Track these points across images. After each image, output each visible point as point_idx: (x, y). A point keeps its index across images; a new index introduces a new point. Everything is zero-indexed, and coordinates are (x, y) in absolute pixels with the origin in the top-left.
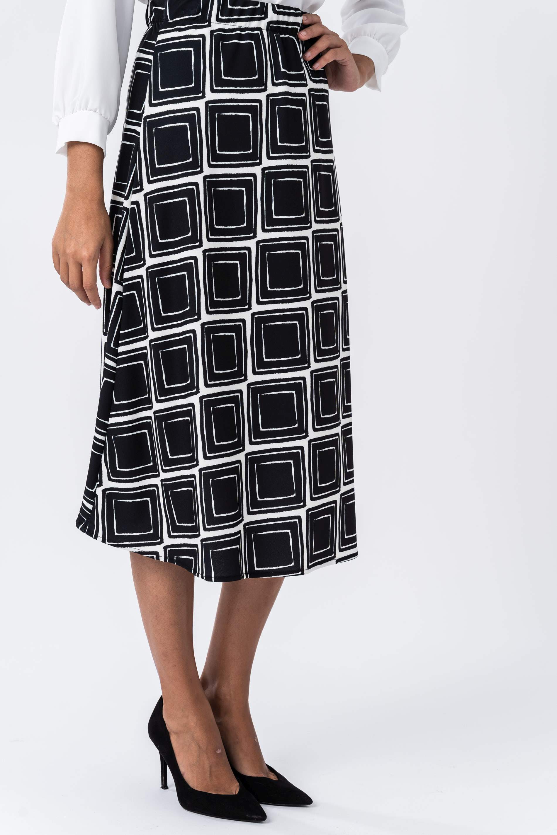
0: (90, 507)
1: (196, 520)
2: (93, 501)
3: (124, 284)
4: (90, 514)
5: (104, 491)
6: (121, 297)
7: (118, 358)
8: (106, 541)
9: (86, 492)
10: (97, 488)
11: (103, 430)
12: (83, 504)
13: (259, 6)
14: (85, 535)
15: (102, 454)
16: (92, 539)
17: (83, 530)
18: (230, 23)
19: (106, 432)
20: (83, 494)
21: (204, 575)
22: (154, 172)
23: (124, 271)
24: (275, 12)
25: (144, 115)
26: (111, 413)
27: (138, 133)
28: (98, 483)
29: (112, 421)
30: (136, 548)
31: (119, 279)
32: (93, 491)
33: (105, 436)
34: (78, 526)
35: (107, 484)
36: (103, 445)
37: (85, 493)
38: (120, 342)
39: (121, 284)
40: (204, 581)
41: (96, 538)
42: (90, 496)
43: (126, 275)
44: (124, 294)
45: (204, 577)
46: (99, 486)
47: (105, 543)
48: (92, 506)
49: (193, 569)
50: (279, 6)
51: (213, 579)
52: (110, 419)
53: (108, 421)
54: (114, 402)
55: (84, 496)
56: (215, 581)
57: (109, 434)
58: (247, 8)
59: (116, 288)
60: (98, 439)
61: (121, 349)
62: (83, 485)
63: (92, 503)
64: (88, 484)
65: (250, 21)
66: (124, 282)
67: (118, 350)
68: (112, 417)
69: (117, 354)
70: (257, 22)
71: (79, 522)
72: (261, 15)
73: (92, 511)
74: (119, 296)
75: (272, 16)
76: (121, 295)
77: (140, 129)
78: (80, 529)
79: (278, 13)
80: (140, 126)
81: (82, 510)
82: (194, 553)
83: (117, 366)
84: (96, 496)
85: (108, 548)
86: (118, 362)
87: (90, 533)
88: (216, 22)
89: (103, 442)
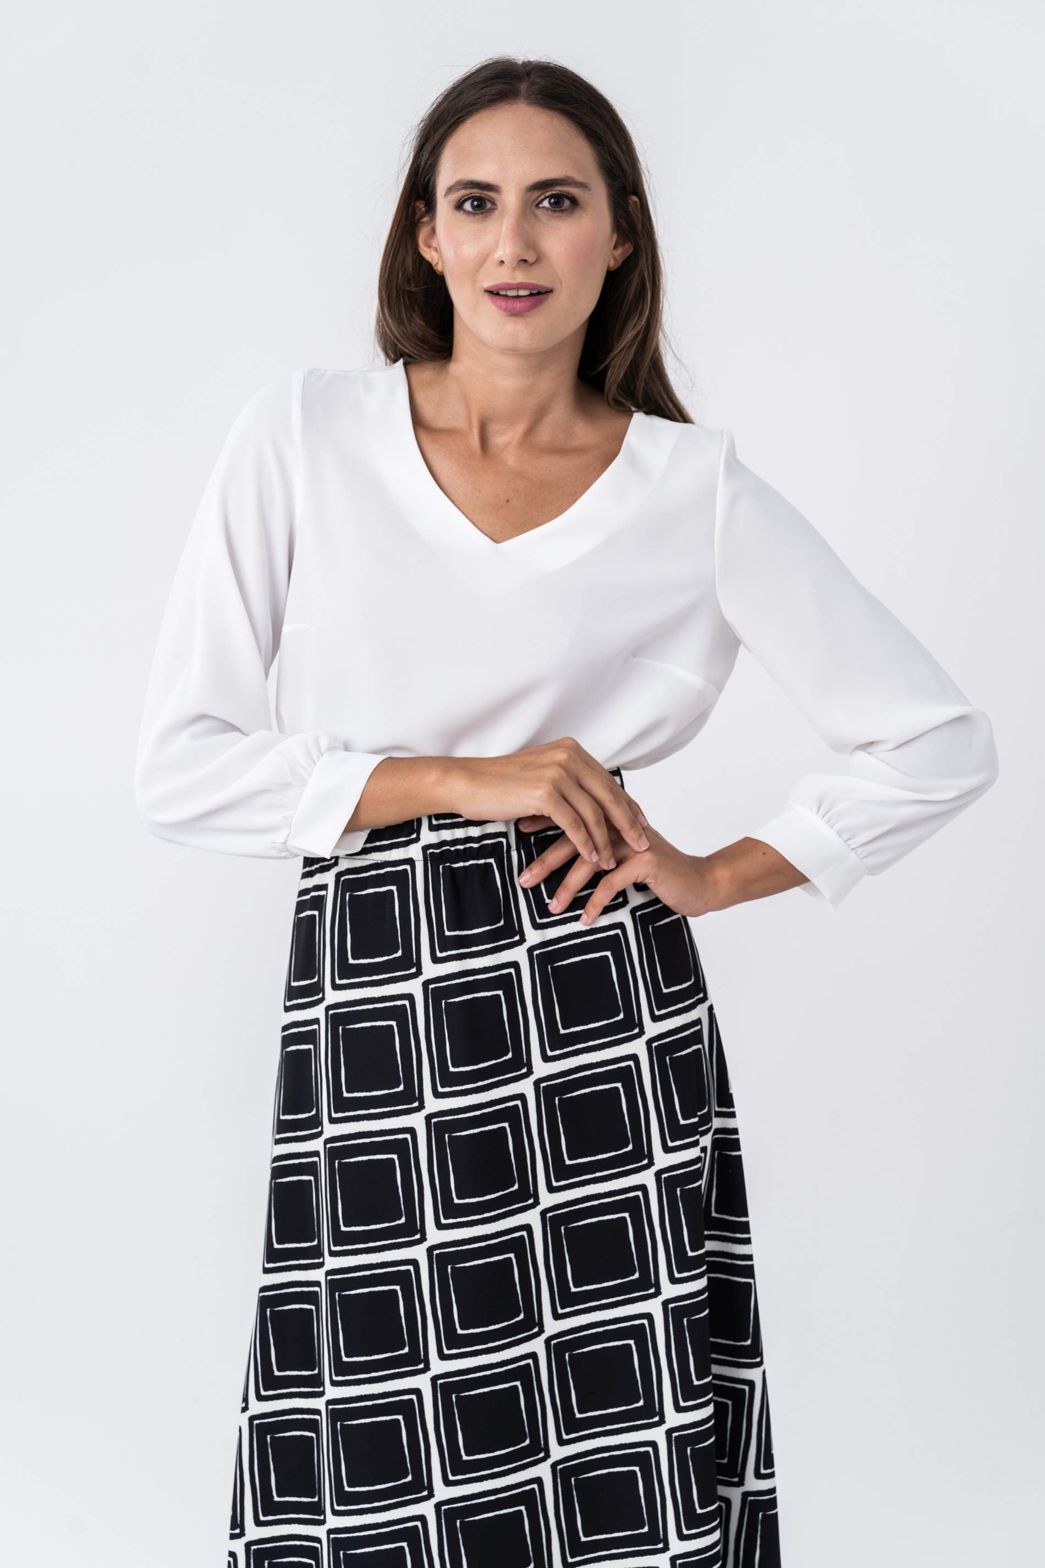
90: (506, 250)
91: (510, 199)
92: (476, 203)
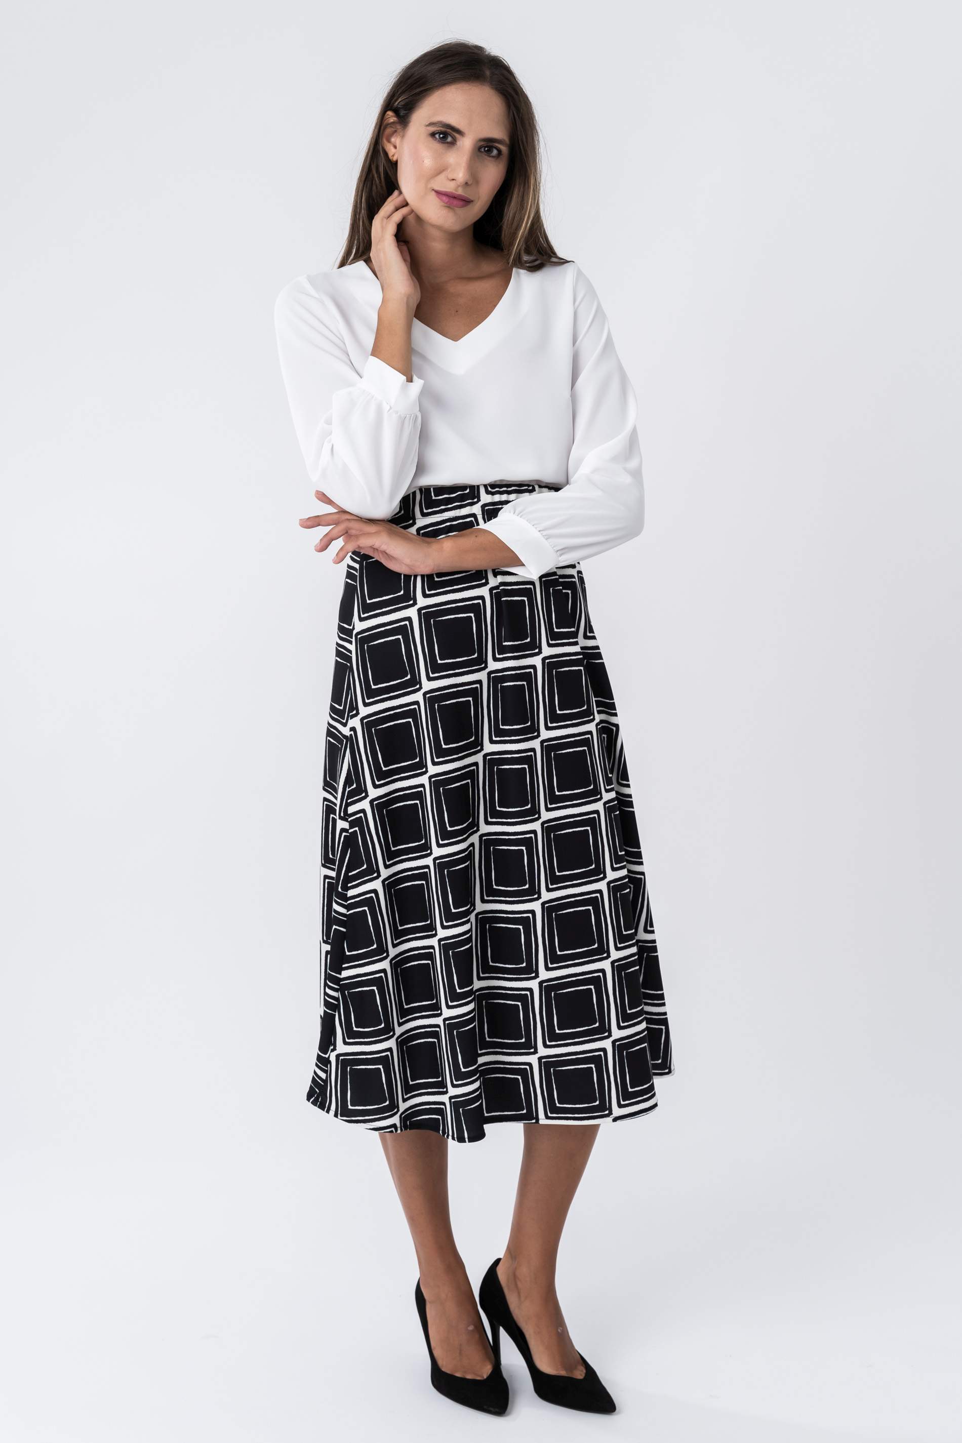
0: (323, 1075)
1: (443, 1075)
2: (327, 1069)
3: (349, 820)
4: (323, 1084)
5: (338, 1056)
6: (347, 835)
7: (348, 902)
8: (339, 1115)
9: (319, 1058)
10: (332, 1053)
11: (335, 985)
12: (315, 1072)
13: (468, 491)
14: (316, 1108)
15: (336, 1012)
16: (324, 1113)
17: (314, 1103)
18: (438, 515)
19: (338, 987)
20: (315, 1060)
21: (455, 1136)
22: (370, 693)
23: (348, 805)
24: (488, 492)
25: (355, 632)
26: (344, 966)
27: (350, 652)
28: (332, 1047)
29: (345, 974)
30: (371, 1123)
31: (342, 815)
32: (327, 1056)
33: (338, 992)
34: (308, 1099)
35: (341, 1048)
36: (336, 1003)
37: (317, 1060)
38: (349, 885)
39: (346, 820)
40: (456, 1143)
41: (328, 1112)
42: (323, 1062)
43: (351, 810)
44: (350, 831)
45: (456, 1139)
46: (333, 1050)
47: (337, 1117)
48: (325, 1075)
49: (441, 1129)
50: (493, 486)
51: (467, 1140)
52: (343, 972)
53: (340, 974)
54: (345, 952)
55: (316, 1063)
56: (469, 1142)
57: (342, 989)
58: (454, 495)
59: (341, 824)
60: (330, 995)
61: (351, 893)
62: (315, 1051)
63: (325, 1071)
64: (321, 1049)
65: (460, 508)
66: (349, 818)
67: (347, 894)
68: (344, 970)
69: (346, 898)
70: (469, 507)
71: (309, 1097)
72: (473, 500)
73: (325, 1081)
74: (344, 834)
75: (485, 498)
76: (348, 832)
77: (352, 647)
78: (312, 1103)
79: (493, 494)
80: (352, 644)
81: (314, 1080)
82: (441, 1112)
83: (348, 912)
84: (330, 1062)
85: (340, 1124)
86: (348, 908)
87: (322, 1107)
88: (422, 517)
89: (337, 999)
90: (461, 175)
91: (466, 143)
92: (441, 136)
